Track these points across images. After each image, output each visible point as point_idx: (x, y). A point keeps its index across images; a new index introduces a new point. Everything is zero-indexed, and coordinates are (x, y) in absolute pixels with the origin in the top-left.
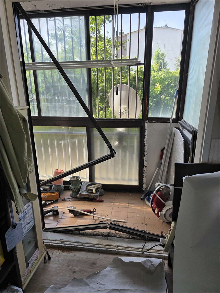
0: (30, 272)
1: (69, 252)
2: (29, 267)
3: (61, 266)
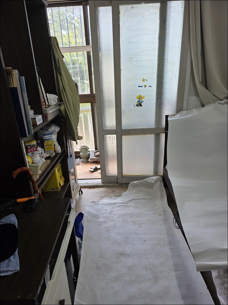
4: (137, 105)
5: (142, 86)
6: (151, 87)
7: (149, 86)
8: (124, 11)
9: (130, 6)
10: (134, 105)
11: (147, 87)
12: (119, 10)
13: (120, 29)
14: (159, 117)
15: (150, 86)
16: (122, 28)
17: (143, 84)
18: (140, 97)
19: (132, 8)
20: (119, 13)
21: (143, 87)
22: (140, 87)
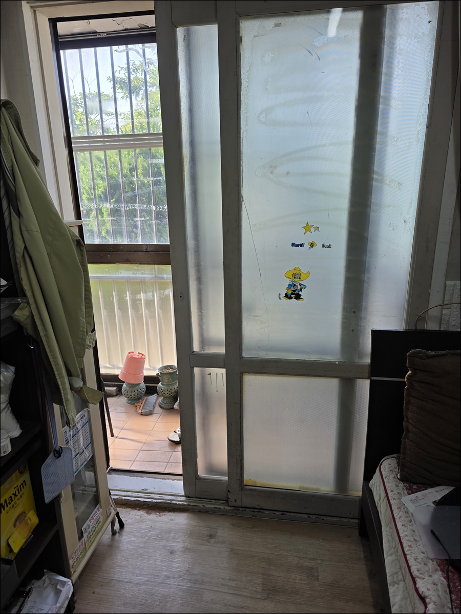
0: (85, 550)
1: (161, 514)
2: (83, 540)
3: (145, 540)
4: (286, 295)
5: (302, 245)
6: (329, 247)
7: (324, 246)
8: (255, 36)
9: (270, 23)
10: (279, 295)
11: (319, 246)
12: (239, 32)
13: (243, 87)
14: (353, 331)
15: (326, 244)
16: (247, 84)
17: (305, 239)
18: (296, 275)
19: (277, 25)
20: (238, 40)
21: (307, 246)
22: (297, 246)
